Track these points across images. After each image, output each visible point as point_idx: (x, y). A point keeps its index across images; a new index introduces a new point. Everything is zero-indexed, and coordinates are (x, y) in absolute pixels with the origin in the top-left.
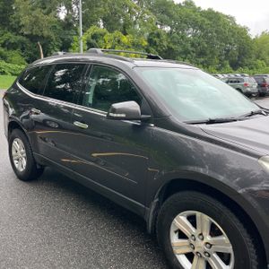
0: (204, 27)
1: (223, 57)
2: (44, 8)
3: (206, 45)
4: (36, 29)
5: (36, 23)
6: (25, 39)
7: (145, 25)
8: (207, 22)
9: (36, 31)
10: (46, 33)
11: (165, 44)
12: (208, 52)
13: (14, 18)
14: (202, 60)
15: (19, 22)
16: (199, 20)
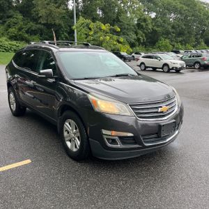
0: (183, 12)
1: (199, 36)
2: (56, 3)
3: (184, 27)
4: (50, 19)
5: (50, 14)
6: (42, 27)
7: (134, 12)
8: (185, 8)
9: (50, 21)
10: (57, 22)
11: (150, 27)
12: (186, 32)
13: (35, 11)
14: (181, 39)
15: (38, 14)
16: (178, 7)
